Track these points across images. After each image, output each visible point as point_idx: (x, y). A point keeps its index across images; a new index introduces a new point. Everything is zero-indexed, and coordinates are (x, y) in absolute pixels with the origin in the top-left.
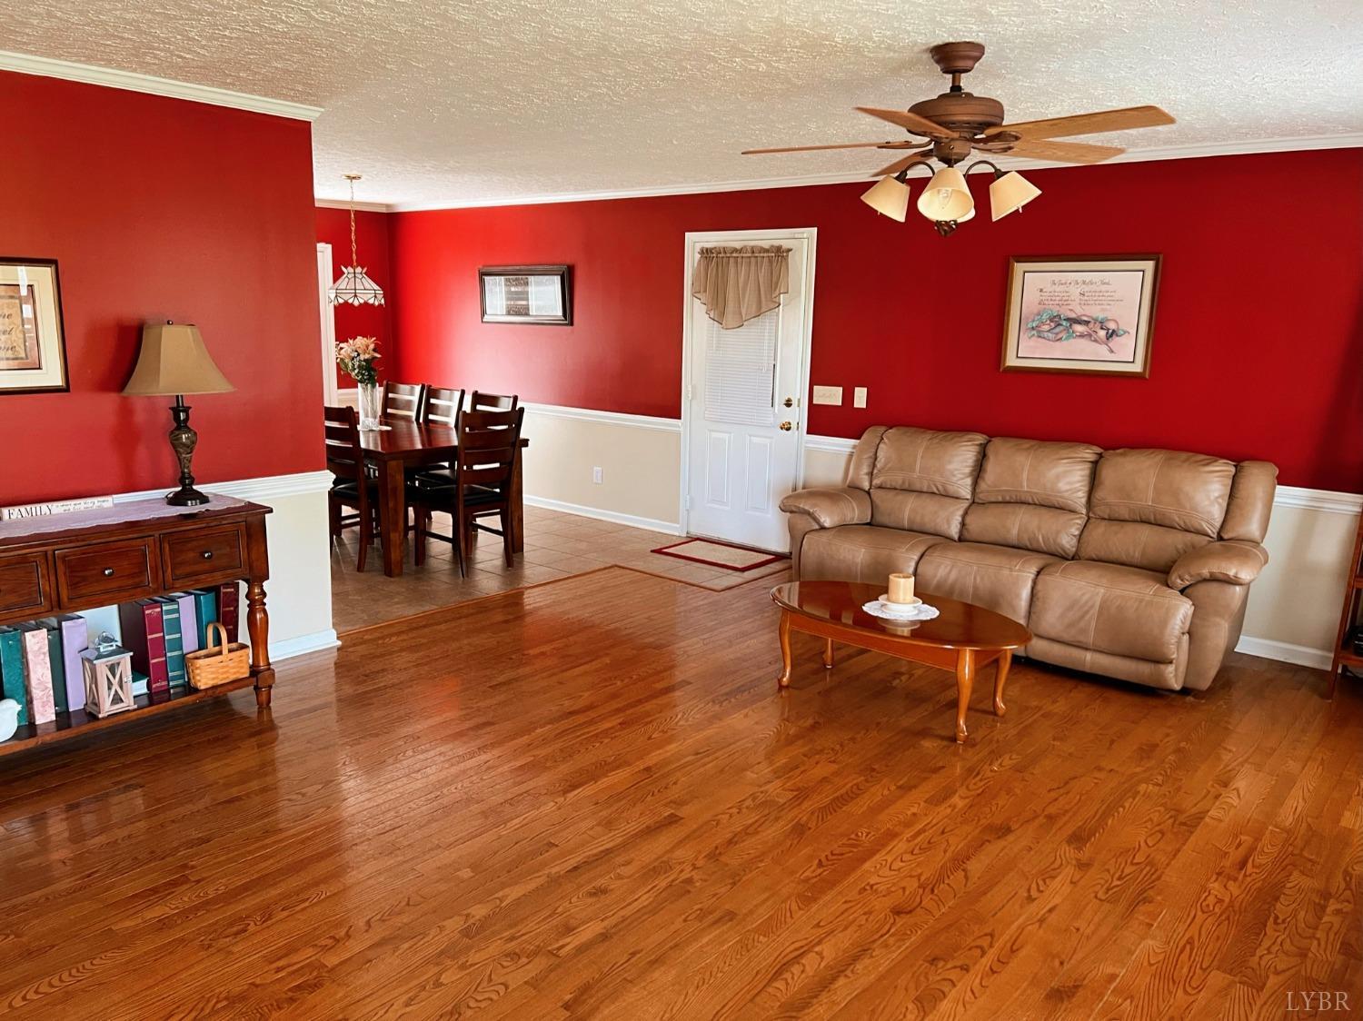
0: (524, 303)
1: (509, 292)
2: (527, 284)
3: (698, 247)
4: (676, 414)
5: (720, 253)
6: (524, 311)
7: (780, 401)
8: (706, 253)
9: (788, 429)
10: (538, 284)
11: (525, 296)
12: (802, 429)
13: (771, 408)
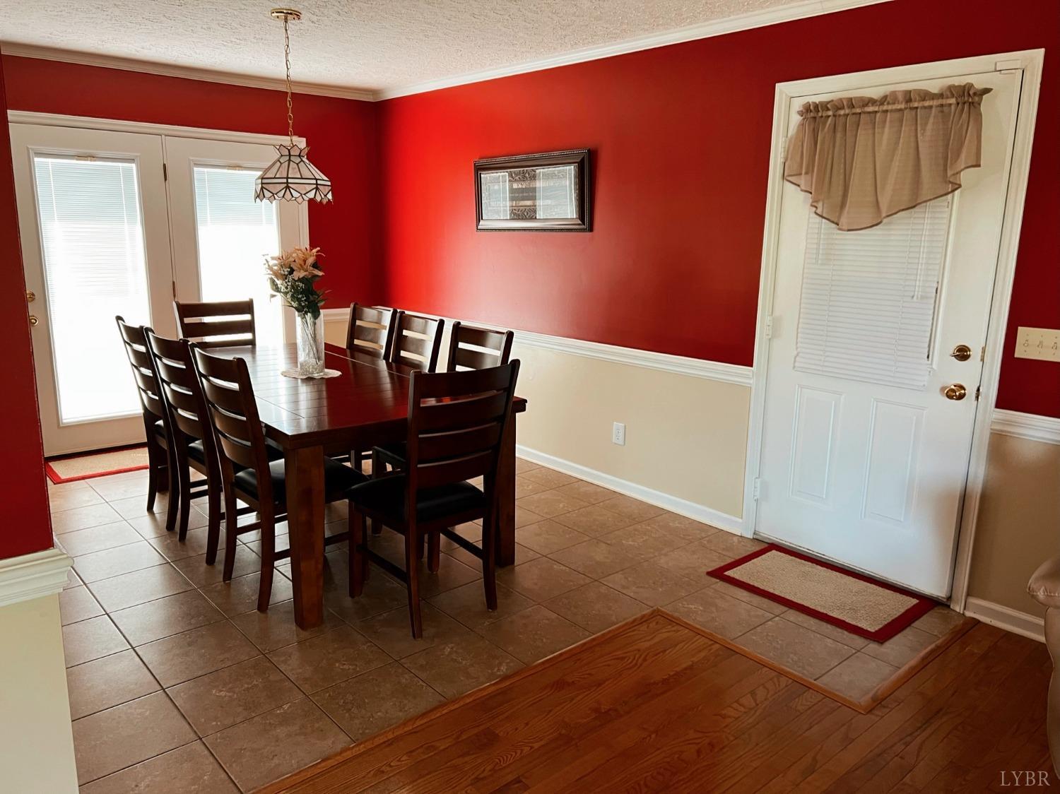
0: (528, 203)
1: (512, 191)
2: (534, 178)
3: (798, 105)
4: (745, 358)
5: (843, 108)
6: (530, 214)
7: (945, 347)
8: (814, 113)
9: (961, 397)
10: (547, 177)
11: (531, 194)
12: (987, 397)
13: (926, 361)
